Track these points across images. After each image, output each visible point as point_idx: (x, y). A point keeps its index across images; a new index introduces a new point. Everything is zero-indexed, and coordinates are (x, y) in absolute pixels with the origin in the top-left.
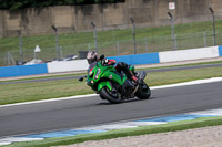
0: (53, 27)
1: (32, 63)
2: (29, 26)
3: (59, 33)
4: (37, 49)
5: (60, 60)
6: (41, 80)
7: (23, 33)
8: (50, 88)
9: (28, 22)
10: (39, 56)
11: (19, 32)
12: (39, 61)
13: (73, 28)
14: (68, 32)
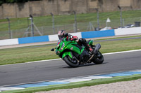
0: (119, 7)
1: (105, 29)
2: (104, 6)
3: (122, 10)
4: (108, 21)
5: (123, 27)
6: (111, 40)
7: (100, 10)
8: (116, 45)
9: (102, 3)
10: (109, 25)
11: (97, 10)
12: (109, 28)
13: (131, 7)
14: (128, 9)
